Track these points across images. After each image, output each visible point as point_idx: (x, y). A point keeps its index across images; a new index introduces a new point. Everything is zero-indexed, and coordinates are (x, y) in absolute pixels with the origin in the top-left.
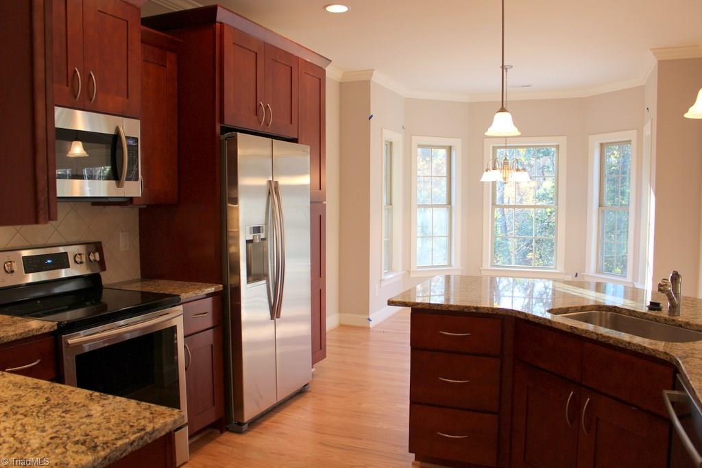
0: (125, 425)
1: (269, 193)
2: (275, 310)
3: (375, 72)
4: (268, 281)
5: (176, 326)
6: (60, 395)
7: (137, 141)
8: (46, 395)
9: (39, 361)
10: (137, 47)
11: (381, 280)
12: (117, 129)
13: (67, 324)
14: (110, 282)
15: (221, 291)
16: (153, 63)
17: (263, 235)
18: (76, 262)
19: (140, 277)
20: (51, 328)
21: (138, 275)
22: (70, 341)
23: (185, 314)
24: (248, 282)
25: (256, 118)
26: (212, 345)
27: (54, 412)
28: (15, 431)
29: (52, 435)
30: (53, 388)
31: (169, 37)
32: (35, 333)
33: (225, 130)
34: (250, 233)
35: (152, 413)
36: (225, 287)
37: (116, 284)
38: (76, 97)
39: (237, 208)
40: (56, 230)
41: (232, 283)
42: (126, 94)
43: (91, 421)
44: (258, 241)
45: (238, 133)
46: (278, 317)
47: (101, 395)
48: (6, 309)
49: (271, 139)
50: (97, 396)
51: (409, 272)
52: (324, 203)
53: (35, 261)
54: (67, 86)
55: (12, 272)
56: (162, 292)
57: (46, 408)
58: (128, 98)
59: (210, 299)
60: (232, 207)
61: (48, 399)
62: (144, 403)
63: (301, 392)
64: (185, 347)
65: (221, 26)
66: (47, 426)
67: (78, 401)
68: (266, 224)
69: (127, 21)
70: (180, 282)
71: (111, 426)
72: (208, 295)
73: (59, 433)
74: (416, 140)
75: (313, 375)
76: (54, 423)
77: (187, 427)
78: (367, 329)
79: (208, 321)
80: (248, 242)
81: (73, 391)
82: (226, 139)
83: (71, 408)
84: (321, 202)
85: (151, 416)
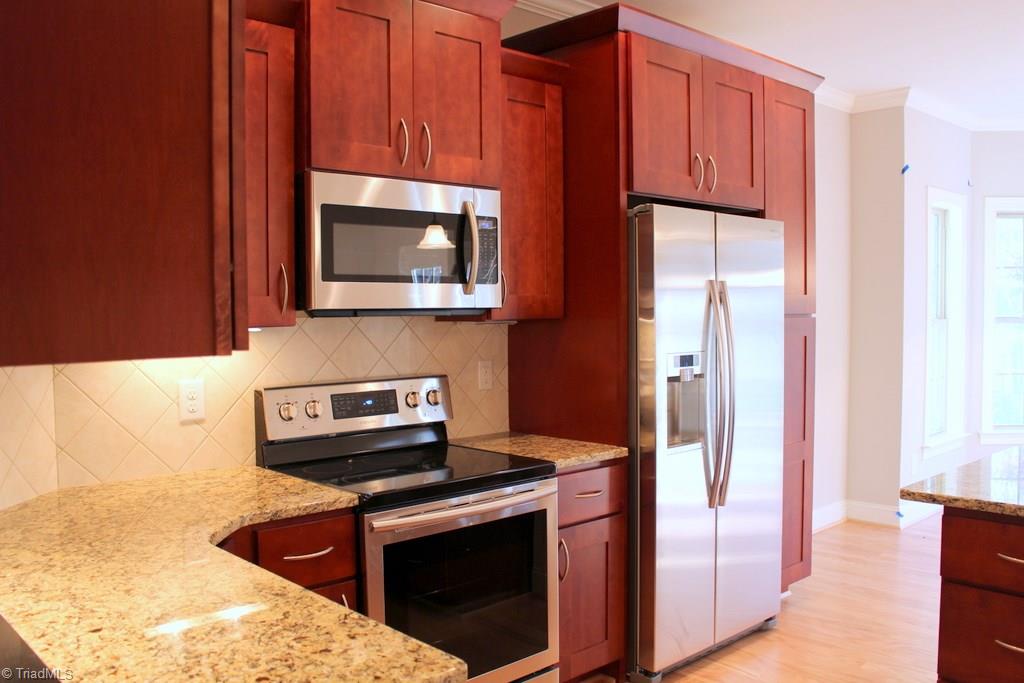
0: (368, 675)
1: (710, 300)
2: (716, 491)
3: (911, 91)
4: (706, 444)
5: (545, 510)
6: (305, 611)
7: (495, 223)
8: (286, 609)
9: (331, 548)
10: (496, 81)
11: (922, 448)
12: (465, 206)
13: (373, 498)
14: (460, 436)
15: (625, 458)
16: (522, 102)
17: (697, 370)
18: (408, 405)
19: (508, 430)
20: (350, 502)
21: (505, 427)
22: (377, 524)
23: (562, 491)
24: (671, 444)
25: (689, 178)
26: (607, 543)
27: (283, 637)
28: (220, 660)
29: (262, 675)
30: (301, 598)
31: (548, 60)
32: (326, 509)
33: (634, 200)
34: (675, 366)
35: (416, 660)
36: (632, 451)
37: (467, 440)
38: (402, 162)
39: (653, 325)
40: (382, 356)
41: (643, 445)
42: (478, 153)
43: (324, 660)
44: (689, 379)
45: (655, 205)
46: (721, 503)
47: (360, 618)
48: (304, 469)
49: (713, 213)
50: (353, 619)
51: (979, 435)
52: (813, 315)
53: (349, 402)
54: (390, 146)
55: (316, 416)
56: (530, 456)
57: (275, 629)
58: (481, 158)
59: (606, 471)
60: (644, 323)
61: (286, 615)
62: (414, 640)
63: (761, 630)
64: (560, 544)
65: (626, 37)
66: (264, 658)
67: (322, 624)
68: (704, 351)
69: (480, 44)
70: (563, 441)
71: (348, 674)
72: (604, 464)
73: (273, 672)
74: (993, 204)
75: (784, 603)
76: (274, 655)
77: (558, 669)
78: (894, 530)
79: (602, 504)
80: (671, 380)
81: (324, 606)
82: (636, 216)
83: (308, 635)
84: (806, 315)
85: (415, 664)
